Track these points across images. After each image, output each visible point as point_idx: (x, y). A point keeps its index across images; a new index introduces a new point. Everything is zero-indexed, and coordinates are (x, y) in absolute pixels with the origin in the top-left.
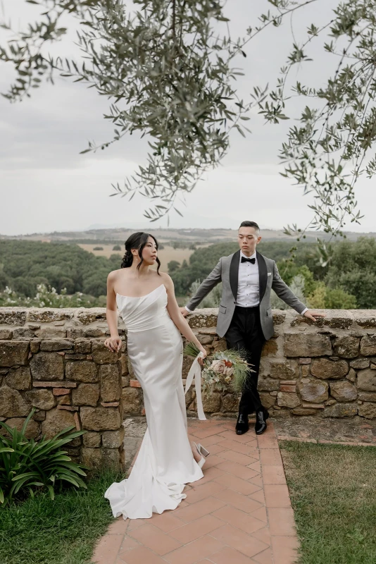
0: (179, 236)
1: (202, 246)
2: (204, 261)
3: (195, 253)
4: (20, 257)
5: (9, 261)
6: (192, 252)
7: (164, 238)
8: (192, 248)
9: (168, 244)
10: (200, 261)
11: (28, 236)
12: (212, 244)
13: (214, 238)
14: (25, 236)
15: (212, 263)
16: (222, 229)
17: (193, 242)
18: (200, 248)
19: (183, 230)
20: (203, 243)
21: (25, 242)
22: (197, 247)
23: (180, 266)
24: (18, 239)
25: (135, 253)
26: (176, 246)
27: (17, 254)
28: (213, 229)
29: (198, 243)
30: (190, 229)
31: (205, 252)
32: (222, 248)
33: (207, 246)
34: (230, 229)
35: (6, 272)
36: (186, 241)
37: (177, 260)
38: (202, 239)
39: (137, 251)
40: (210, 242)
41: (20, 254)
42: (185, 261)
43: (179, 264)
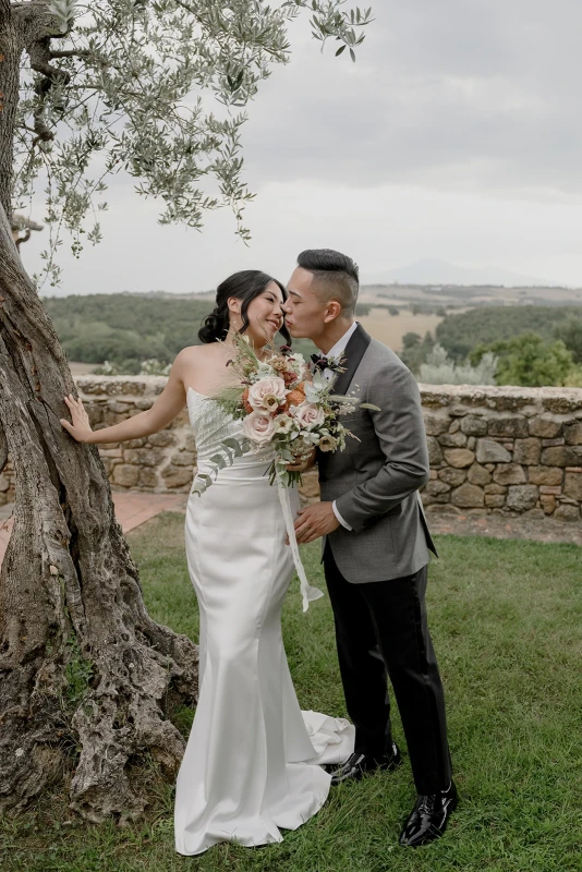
0: (422, 296)
1: (455, 312)
2: (457, 334)
3: (445, 322)
4: (188, 324)
5: (172, 330)
6: (440, 320)
7: (401, 299)
8: (441, 313)
9: (404, 307)
10: (451, 334)
11: (202, 294)
12: (472, 308)
13: (477, 299)
14: (199, 294)
15: (469, 336)
16: (489, 287)
17: (444, 305)
18: (451, 315)
19: (430, 286)
20: (459, 307)
21: (197, 302)
22: (449, 312)
23: (421, 341)
24: (188, 298)
25: (234, 306)
26: (416, 310)
27: (185, 320)
28: (476, 287)
29: (451, 307)
30: (441, 286)
31: (459, 320)
32: (486, 314)
33: (463, 311)
34: (502, 287)
35: (168, 346)
36: (433, 304)
37: (418, 332)
38: (457, 301)
39: (240, 303)
40: (470, 305)
41: (189, 320)
42: (428, 334)
43: (418, 337)
